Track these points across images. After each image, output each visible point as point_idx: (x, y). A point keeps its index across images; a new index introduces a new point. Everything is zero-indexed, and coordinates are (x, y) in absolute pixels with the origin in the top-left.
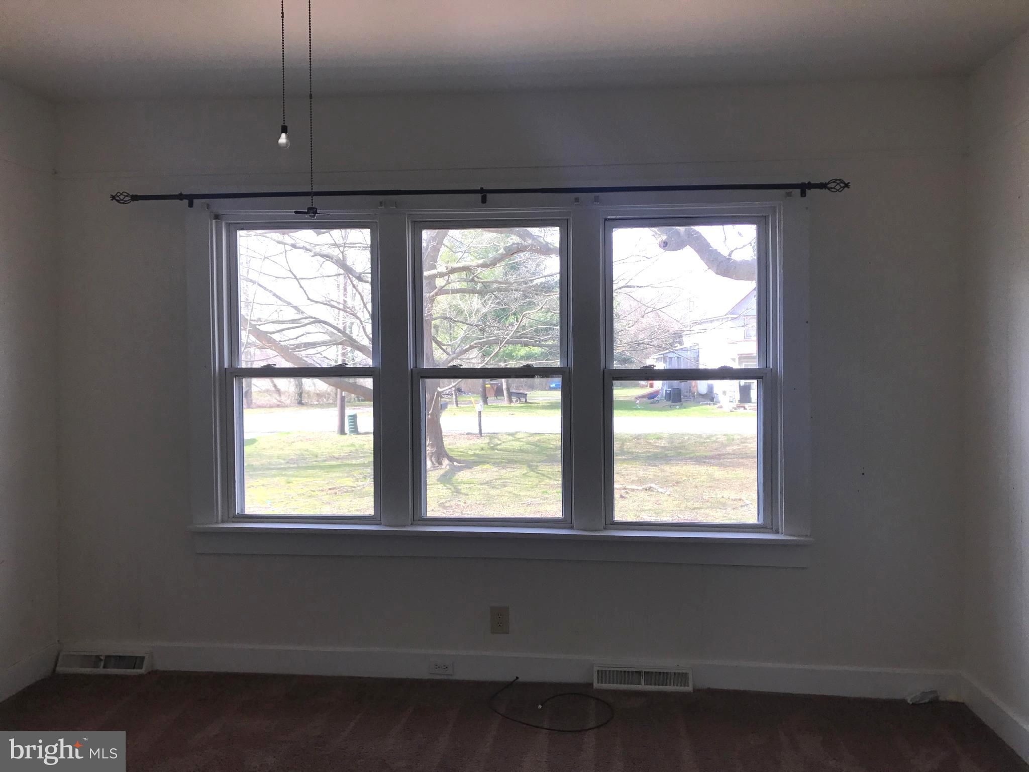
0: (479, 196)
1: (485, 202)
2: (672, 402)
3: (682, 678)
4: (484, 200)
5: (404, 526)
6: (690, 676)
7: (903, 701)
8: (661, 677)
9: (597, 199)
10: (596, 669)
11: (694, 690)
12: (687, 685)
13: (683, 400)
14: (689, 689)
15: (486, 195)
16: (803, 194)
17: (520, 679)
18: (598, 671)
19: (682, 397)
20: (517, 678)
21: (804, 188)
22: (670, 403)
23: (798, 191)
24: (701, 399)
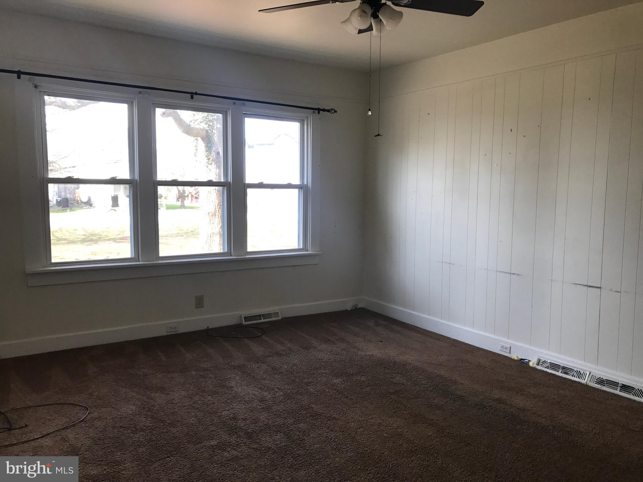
0: (189, 95)
1: (193, 99)
2: (63, 207)
3: (276, 314)
4: (192, 98)
5: (153, 261)
6: (279, 313)
7: (347, 310)
8: (269, 315)
9: (244, 104)
10: (243, 316)
11: (282, 318)
12: (279, 317)
13: (70, 206)
14: (280, 318)
15: (193, 95)
16: (319, 113)
17: (210, 327)
18: (244, 317)
19: (69, 203)
20: (208, 327)
21: (319, 110)
22: (60, 208)
23: (317, 111)
24: (83, 205)
